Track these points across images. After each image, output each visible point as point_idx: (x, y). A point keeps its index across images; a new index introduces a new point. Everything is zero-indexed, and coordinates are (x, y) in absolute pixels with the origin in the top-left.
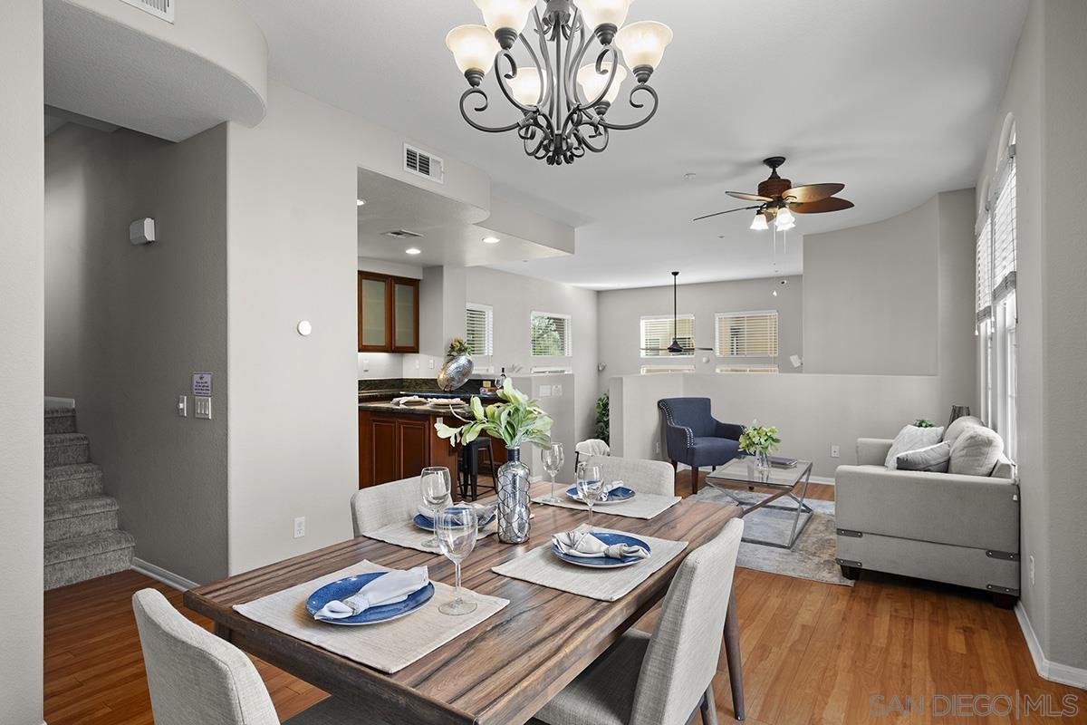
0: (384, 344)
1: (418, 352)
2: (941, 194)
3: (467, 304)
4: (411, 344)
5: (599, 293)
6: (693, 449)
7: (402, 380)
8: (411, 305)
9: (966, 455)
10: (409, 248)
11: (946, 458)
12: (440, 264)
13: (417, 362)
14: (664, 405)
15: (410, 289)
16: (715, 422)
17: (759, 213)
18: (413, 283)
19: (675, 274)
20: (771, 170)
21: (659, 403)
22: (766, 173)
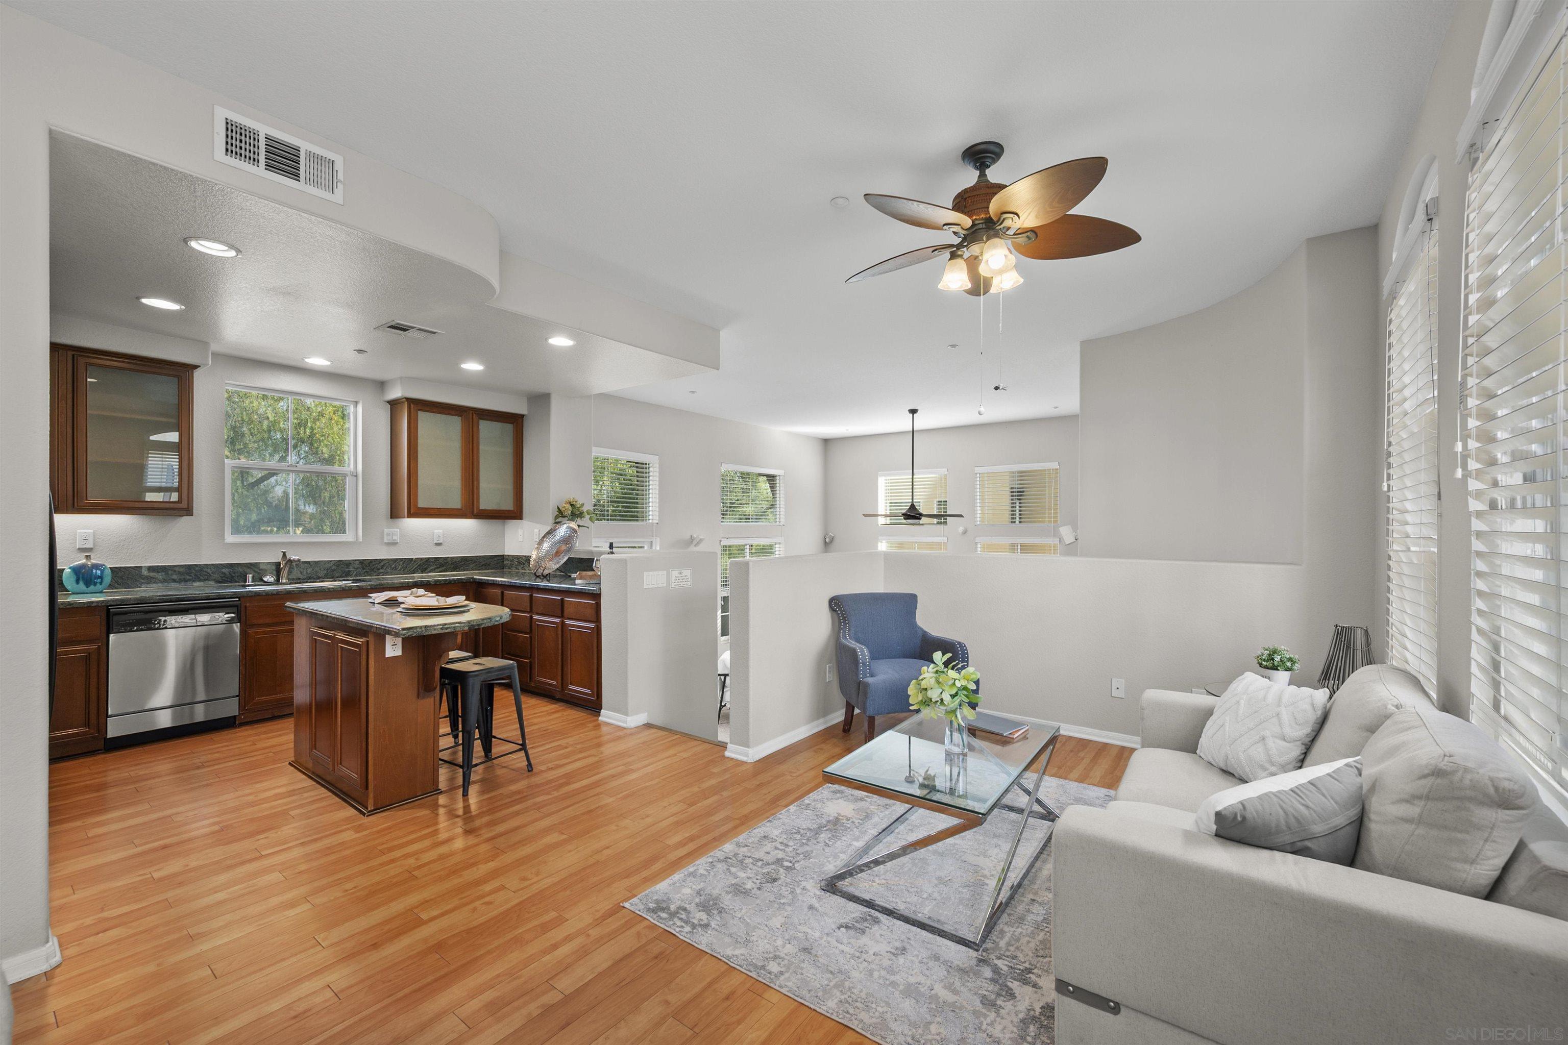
0: (459, 506)
1: (521, 518)
2: (1310, 240)
3: (594, 449)
4: (508, 505)
5: (827, 443)
6: (866, 685)
7: (502, 558)
8: (509, 450)
9: (1419, 821)
10: (464, 362)
11: (1353, 813)
12: (547, 392)
13: (520, 532)
14: (837, 604)
15: (509, 427)
16: (920, 633)
17: (953, 256)
18: (515, 421)
19: (913, 412)
20: (978, 173)
21: (831, 600)
22: (969, 177)
